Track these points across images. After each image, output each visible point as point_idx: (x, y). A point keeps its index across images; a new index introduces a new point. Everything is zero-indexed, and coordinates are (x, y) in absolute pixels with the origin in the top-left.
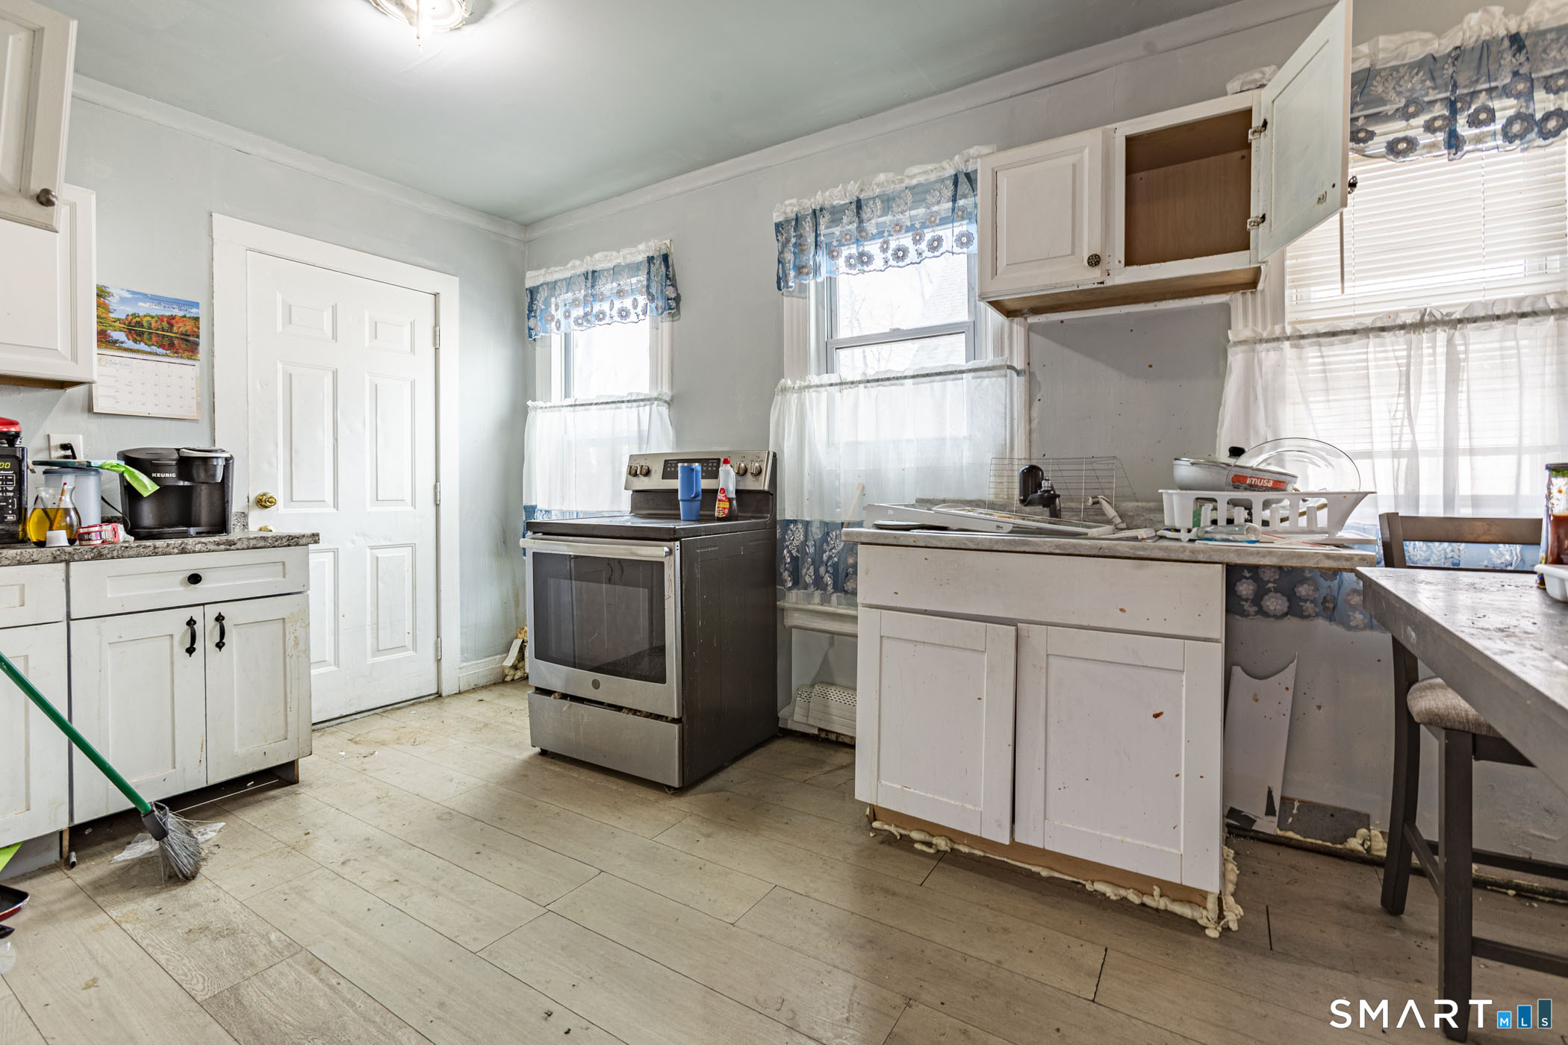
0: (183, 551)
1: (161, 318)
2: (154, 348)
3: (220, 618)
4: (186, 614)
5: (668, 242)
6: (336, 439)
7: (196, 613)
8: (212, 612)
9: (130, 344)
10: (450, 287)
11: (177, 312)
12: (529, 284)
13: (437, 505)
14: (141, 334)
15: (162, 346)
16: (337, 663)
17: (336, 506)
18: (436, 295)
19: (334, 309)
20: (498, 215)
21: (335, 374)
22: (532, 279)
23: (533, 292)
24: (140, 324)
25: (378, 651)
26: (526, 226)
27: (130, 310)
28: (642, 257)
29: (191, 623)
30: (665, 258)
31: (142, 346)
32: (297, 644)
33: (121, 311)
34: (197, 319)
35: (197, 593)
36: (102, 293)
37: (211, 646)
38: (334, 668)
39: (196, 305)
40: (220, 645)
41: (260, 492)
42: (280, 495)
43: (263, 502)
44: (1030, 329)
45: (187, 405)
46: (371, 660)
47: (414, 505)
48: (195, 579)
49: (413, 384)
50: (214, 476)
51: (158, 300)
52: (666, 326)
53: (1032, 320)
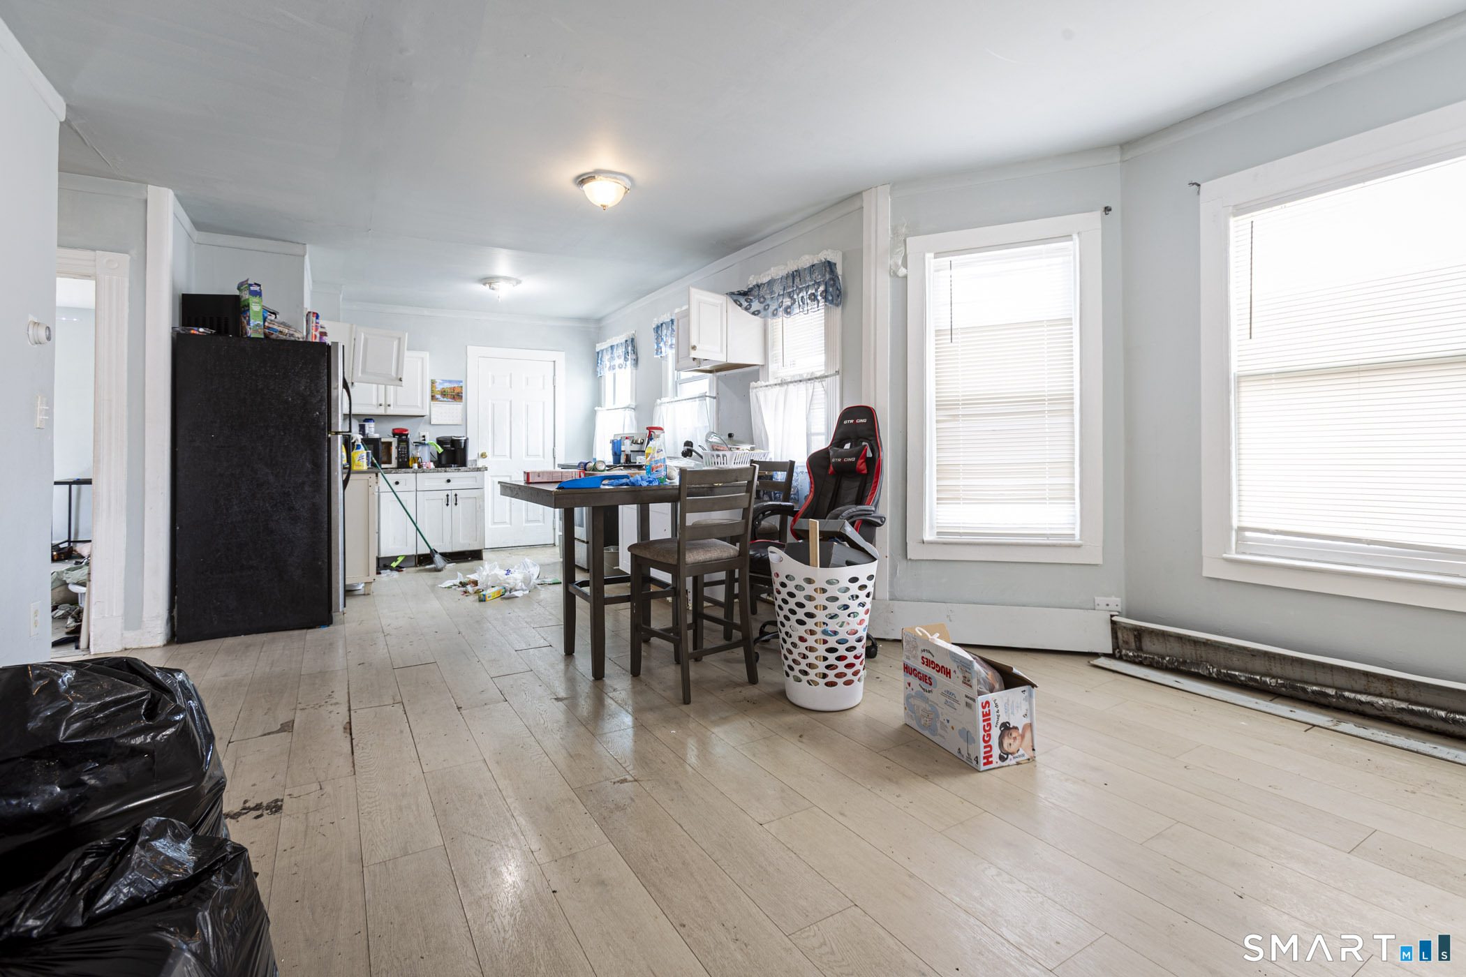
0: (446, 471)
1: (451, 388)
2: (449, 400)
3: (456, 495)
4: (446, 492)
5: (634, 332)
6: (511, 429)
7: (449, 492)
8: (454, 492)
9: (442, 399)
10: (560, 357)
11: (456, 385)
12: (597, 350)
13: (554, 458)
14: (445, 395)
15: (451, 398)
16: (511, 524)
17: (511, 457)
18: (554, 362)
19: (511, 375)
20: (584, 320)
21: (511, 402)
22: (599, 347)
23: (598, 353)
24: (445, 391)
25: (527, 521)
26: (599, 320)
27: (442, 387)
28: (623, 341)
29: (448, 496)
30: (633, 340)
31: (445, 399)
32: (480, 508)
33: (439, 387)
34: (462, 387)
35: (450, 486)
36: (433, 382)
37: (453, 504)
38: (509, 526)
39: (461, 382)
40: (456, 504)
41: (483, 452)
42: (489, 454)
43: (483, 456)
44: (718, 378)
45: (458, 420)
46: (524, 525)
47: (544, 457)
48: (449, 481)
49: (544, 403)
50: (461, 446)
51: (450, 382)
52: (634, 371)
53: (718, 374)
